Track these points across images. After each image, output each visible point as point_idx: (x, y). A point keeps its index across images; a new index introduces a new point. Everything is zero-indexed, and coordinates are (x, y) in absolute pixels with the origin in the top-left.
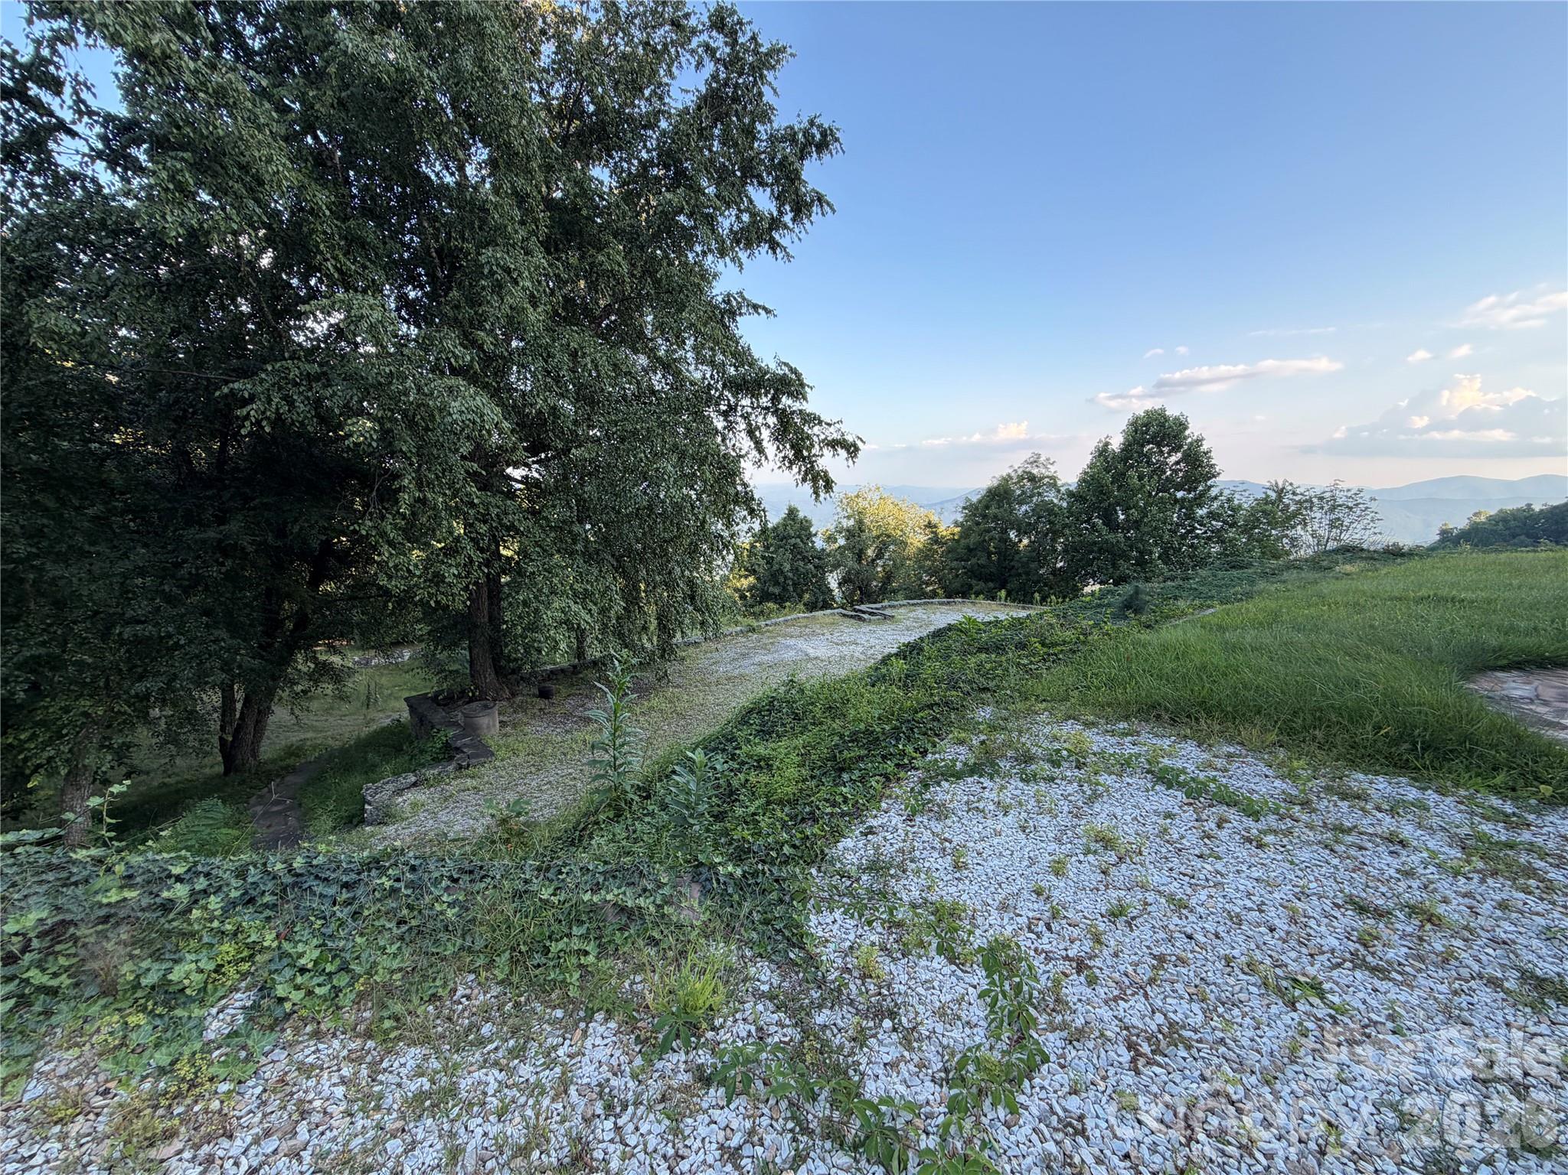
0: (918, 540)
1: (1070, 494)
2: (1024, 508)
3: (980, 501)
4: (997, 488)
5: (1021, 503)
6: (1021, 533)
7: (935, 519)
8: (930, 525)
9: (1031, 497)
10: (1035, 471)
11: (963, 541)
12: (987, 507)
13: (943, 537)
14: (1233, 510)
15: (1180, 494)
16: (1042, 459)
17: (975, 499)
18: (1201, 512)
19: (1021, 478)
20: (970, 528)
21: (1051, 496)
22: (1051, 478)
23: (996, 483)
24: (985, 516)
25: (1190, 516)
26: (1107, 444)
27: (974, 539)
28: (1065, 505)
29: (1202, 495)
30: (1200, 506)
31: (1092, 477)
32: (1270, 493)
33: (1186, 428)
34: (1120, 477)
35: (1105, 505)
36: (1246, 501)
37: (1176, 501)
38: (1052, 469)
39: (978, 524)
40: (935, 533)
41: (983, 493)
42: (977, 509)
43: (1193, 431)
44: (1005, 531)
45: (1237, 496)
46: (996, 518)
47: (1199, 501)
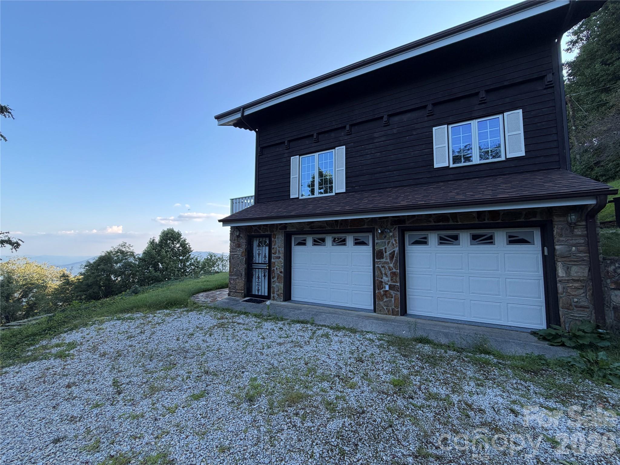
0: (54, 284)
1: (140, 259)
2: (119, 265)
3: (95, 263)
4: (104, 257)
5: (117, 263)
6: (116, 276)
7: (67, 273)
8: (64, 276)
9: (122, 260)
10: (124, 249)
11: (85, 282)
12: (99, 265)
13: (72, 281)
14: (198, 262)
15: (181, 258)
16: (127, 245)
17: (92, 262)
18: (188, 264)
19: (117, 252)
20: (89, 276)
21: (131, 260)
22: (131, 252)
23: (103, 254)
24: (97, 269)
25: (185, 265)
26: (154, 240)
27: (90, 281)
28: (137, 263)
29: (188, 257)
30: (188, 261)
31: (148, 252)
32: (208, 256)
33: (181, 236)
34: (159, 253)
35: (153, 262)
36: (202, 260)
37: (180, 260)
38: (132, 249)
39: (93, 273)
40: (68, 280)
41: (97, 259)
42: (93, 266)
43: (183, 237)
44: (109, 276)
45: (199, 258)
46: (103, 270)
47: (187, 260)
